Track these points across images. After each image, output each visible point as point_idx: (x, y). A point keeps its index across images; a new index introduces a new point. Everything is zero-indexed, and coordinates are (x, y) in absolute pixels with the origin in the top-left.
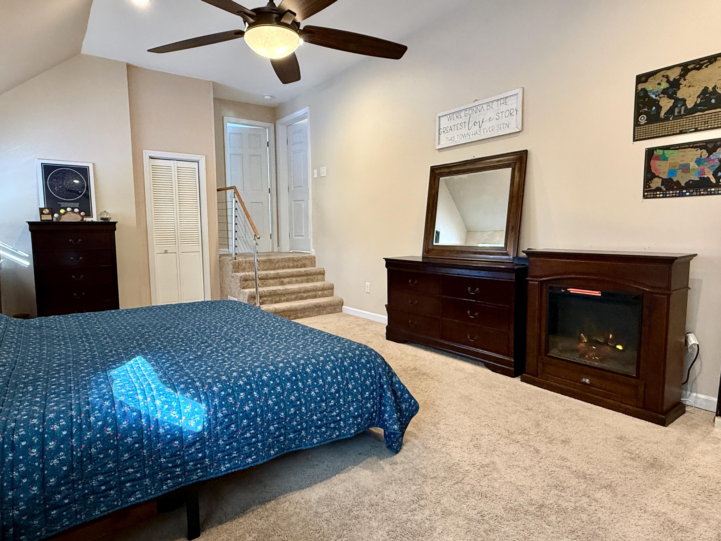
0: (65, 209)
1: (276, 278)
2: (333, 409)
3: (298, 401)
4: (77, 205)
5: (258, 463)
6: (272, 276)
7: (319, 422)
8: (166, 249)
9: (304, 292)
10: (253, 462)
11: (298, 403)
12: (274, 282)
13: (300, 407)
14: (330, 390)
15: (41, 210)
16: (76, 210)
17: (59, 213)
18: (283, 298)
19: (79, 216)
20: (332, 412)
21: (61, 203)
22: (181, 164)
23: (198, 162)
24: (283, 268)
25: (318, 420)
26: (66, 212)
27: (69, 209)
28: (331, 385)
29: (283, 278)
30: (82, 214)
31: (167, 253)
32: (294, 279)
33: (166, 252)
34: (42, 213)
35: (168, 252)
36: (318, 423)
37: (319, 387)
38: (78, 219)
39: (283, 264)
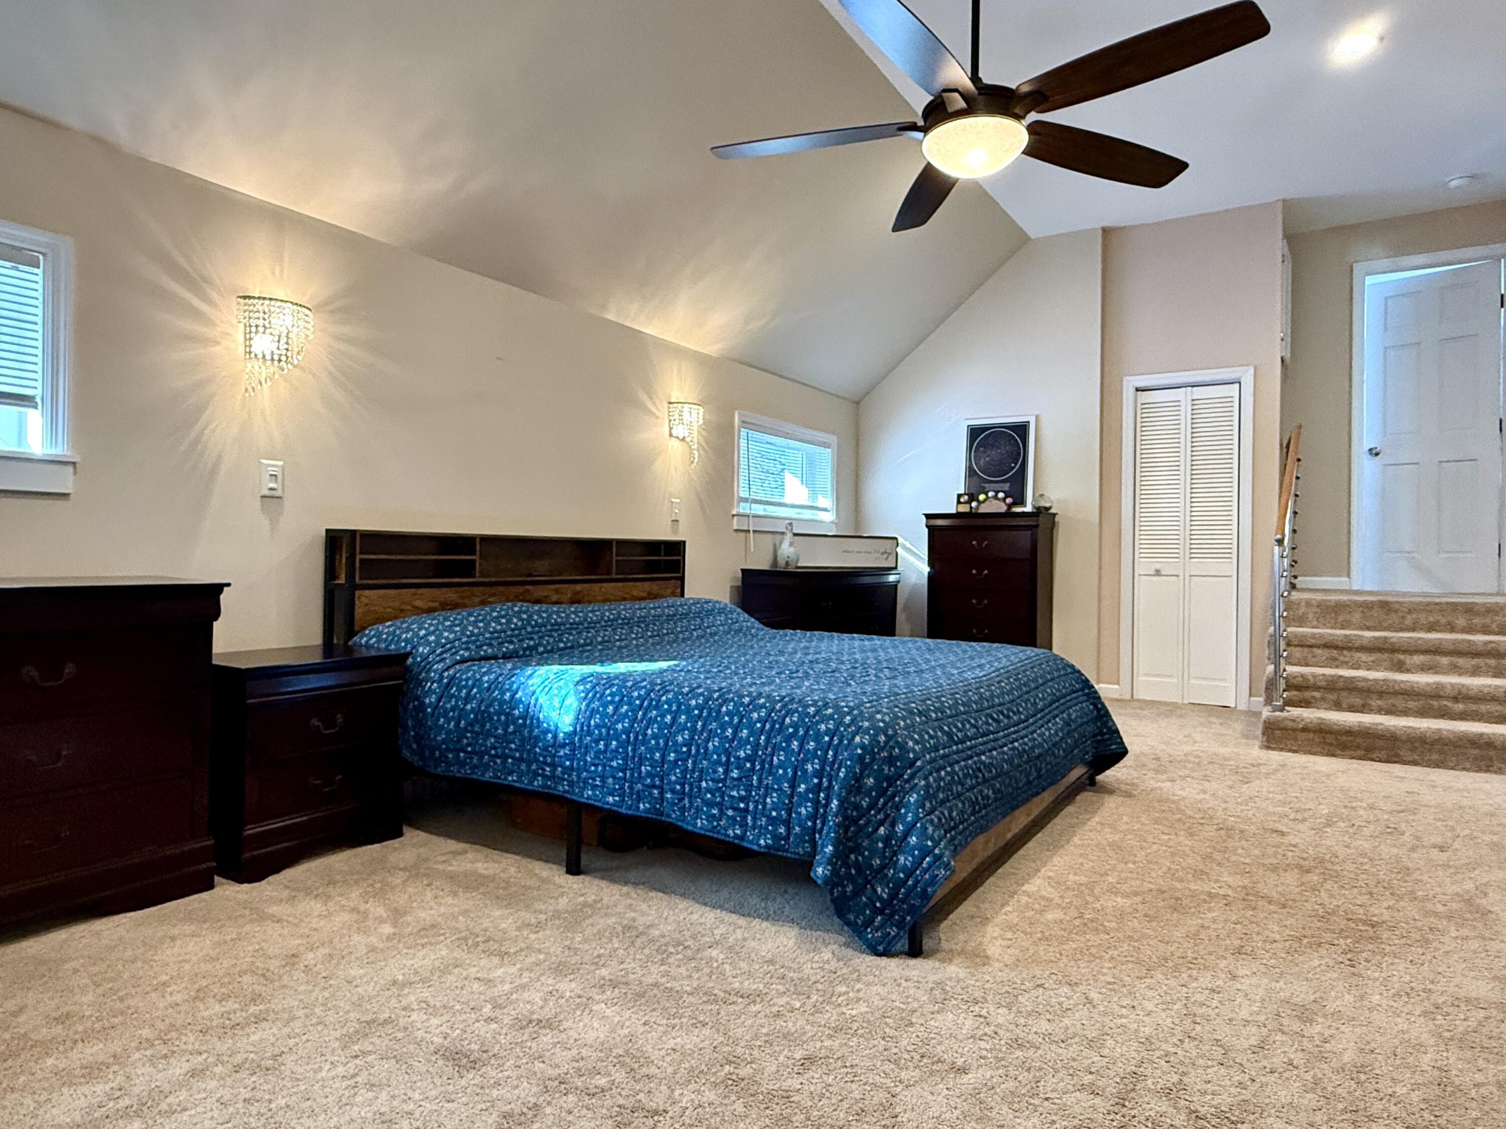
0: (986, 493)
1: (1380, 650)
2: (735, 786)
3: (685, 746)
4: (1006, 487)
5: (620, 810)
6: (1365, 642)
7: (709, 796)
8: (1158, 566)
9: (1456, 699)
10: (613, 805)
11: (685, 749)
12: (1371, 659)
13: (684, 756)
14: (736, 751)
15: (959, 496)
16: (1001, 495)
17: (978, 501)
18: (1375, 703)
19: (1003, 504)
20: (732, 789)
21: (986, 485)
22: (1199, 392)
23: (1240, 383)
24: (1431, 628)
25: (708, 790)
26: (987, 498)
27: (991, 494)
28: (743, 743)
29: (1405, 652)
30: (1009, 500)
31: (1160, 575)
32: (1445, 660)
33: (1158, 573)
34: (959, 502)
35: (1163, 573)
36: (706, 794)
37: (723, 739)
38: (1000, 508)
39: (1431, 619)
